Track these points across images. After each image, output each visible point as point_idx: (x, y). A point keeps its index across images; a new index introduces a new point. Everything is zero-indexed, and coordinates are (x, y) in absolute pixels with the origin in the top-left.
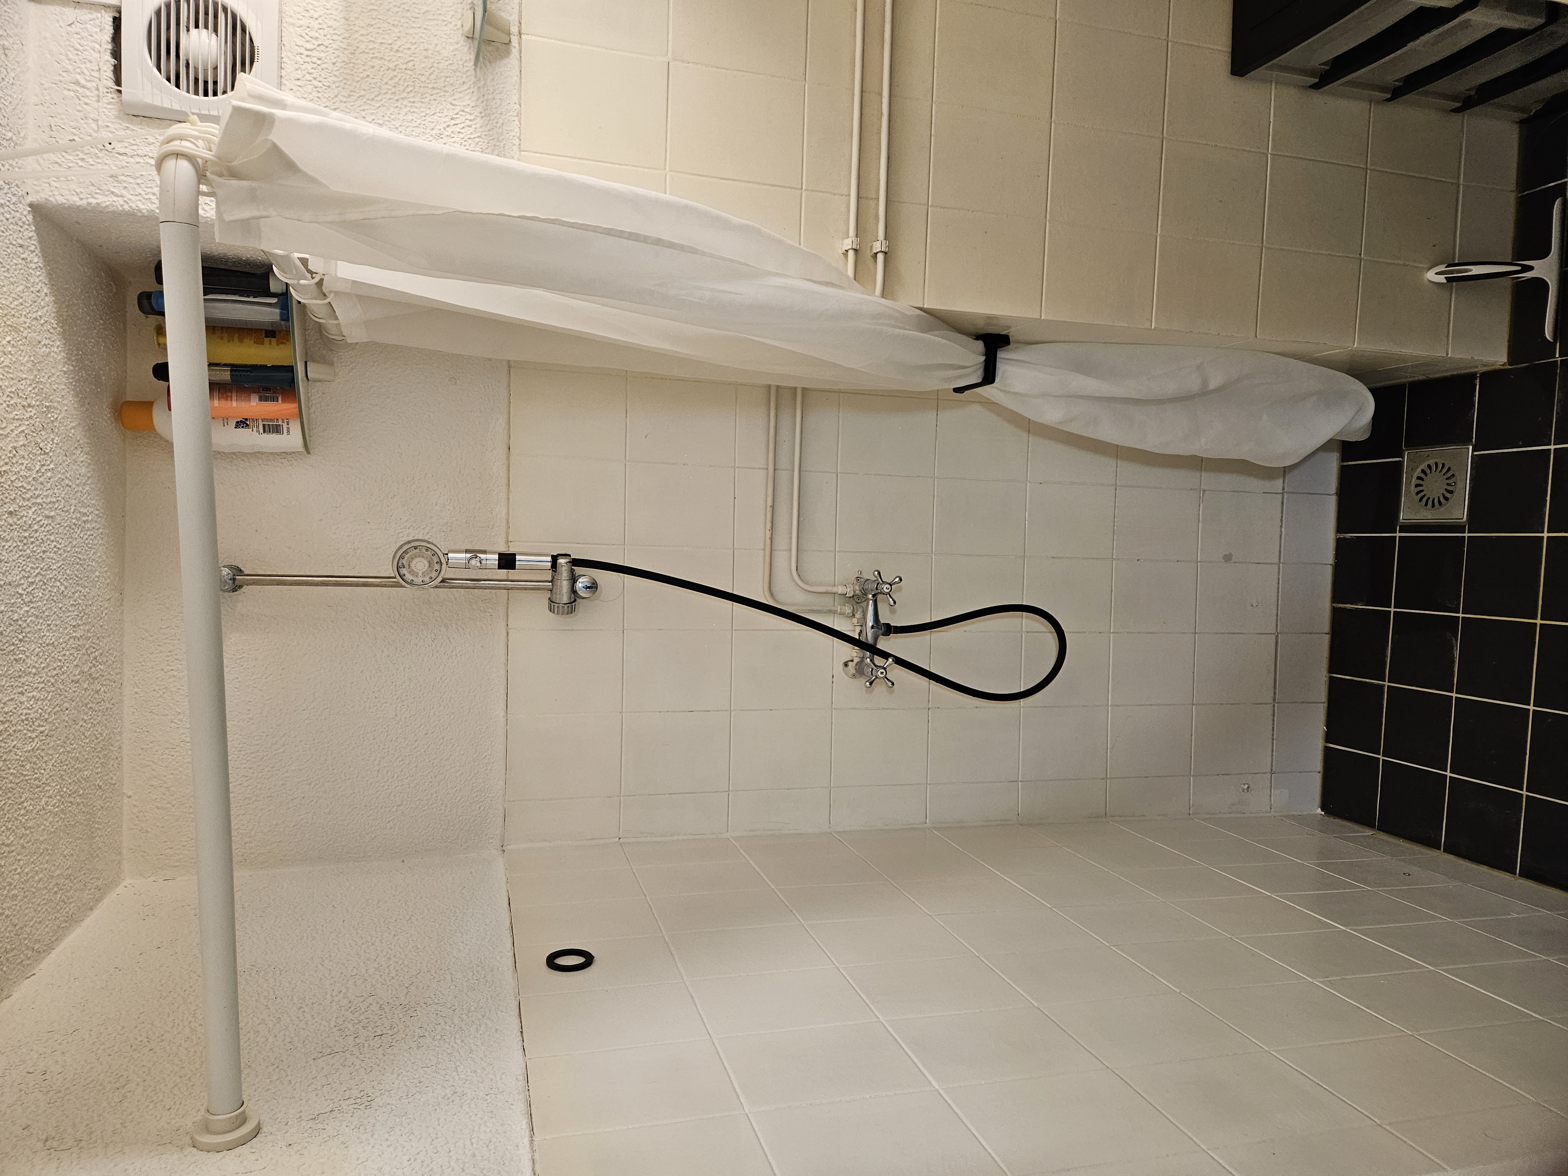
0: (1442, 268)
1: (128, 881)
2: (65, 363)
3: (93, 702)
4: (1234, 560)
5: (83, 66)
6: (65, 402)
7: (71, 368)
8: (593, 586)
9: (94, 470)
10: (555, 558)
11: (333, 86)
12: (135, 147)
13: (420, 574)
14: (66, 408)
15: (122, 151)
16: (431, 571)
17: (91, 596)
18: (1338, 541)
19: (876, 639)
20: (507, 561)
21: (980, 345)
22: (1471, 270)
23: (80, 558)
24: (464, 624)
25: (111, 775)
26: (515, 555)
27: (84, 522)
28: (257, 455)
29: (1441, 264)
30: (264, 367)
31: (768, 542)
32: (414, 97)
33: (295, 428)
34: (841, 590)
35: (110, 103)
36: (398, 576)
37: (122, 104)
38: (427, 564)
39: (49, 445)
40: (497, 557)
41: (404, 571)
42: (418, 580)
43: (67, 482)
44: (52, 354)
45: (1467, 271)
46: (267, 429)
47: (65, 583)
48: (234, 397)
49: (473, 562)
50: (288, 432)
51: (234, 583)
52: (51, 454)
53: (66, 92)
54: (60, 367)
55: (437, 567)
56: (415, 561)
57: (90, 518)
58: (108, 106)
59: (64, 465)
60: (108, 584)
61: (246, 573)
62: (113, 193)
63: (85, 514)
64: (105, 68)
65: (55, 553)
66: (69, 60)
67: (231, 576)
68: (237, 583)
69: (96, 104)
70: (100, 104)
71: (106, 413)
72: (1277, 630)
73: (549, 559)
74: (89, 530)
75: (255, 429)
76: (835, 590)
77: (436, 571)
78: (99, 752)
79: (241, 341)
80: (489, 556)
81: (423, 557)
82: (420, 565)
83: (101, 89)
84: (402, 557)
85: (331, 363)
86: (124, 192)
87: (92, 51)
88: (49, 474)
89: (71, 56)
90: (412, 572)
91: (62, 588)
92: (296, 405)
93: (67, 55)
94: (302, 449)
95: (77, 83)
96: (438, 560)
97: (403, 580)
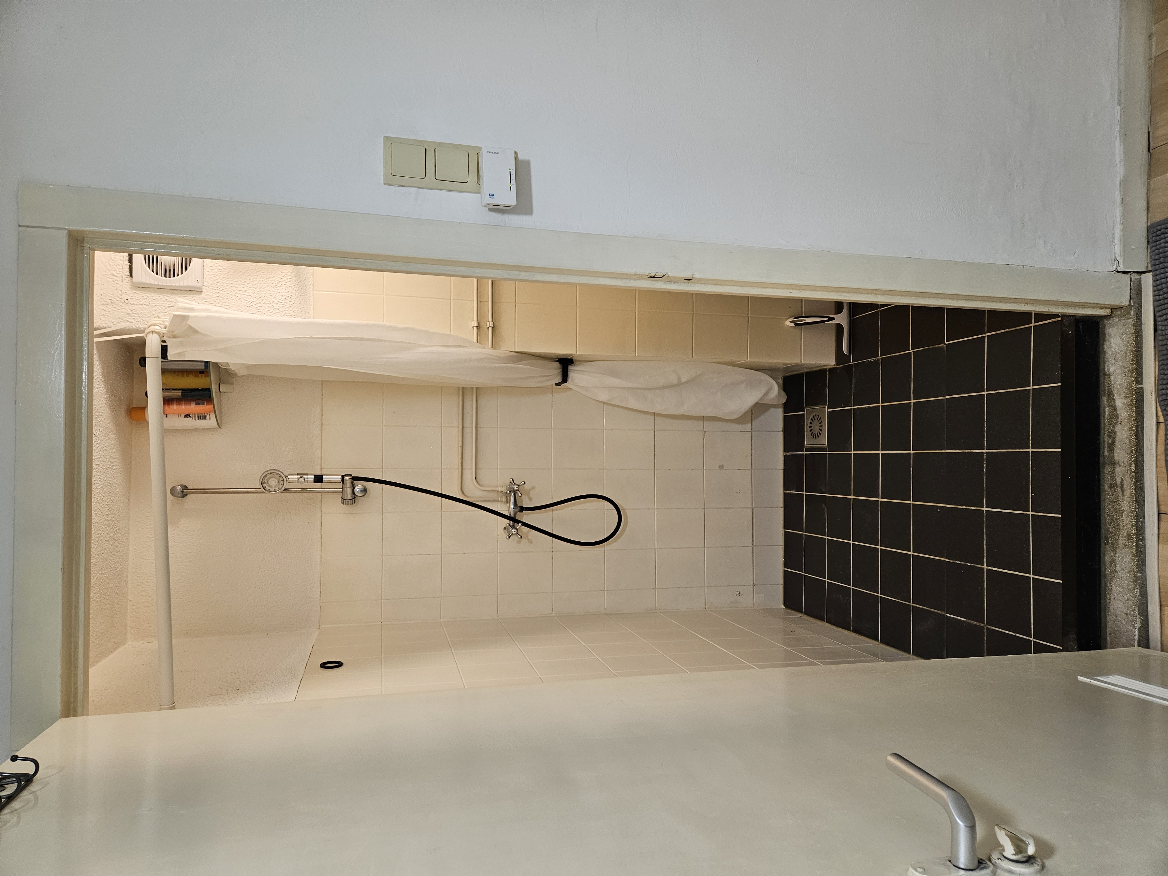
0: (792, 319)
1: (129, 643)
2: (106, 394)
3: (114, 552)
4: (725, 468)
5: (116, 267)
6: (105, 412)
7: (108, 396)
8: (365, 490)
9: (117, 441)
10: (343, 477)
11: (227, 268)
12: (138, 301)
13: (274, 487)
14: (105, 414)
15: (132, 303)
16: (279, 485)
17: (115, 501)
18: (785, 456)
19: (515, 514)
20: (318, 479)
21: (557, 364)
22: (805, 320)
23: (110, 484)
24: (299, 511)
25: (122, 588)
26: (322, 475)
27: (112, 466)
28: (196, 430)
29: (792, 317)
30: (197, 390)
31: (460, 465)
32: (264, 270)
33: (213, 416)
34: (500, 489)
35: (127, 282)
36: (262, 488)
37: (132, 283)
38: (277, 481)
39: (98, 432)
40: (313, 476)
41: (265, 485)
42: (272, 490)
43: (105, 448)
44: (100, 391)
45: (802, 321)
46: (200, 418)
47: (103, 495)
48: (183, 404)
49: (301, 479)
50: (210, 419)
51: (183, 493)
52: (99, 436)
53: (108, 279)
54: (103, 396)
55: (282, 482)
56: (270, 480)
57: (115, 464)
58: (127, 284)
59: (104, 440)
60: (123, 495)
61: (189, 488)
62: (128, 321)
63: (112, 462)
64: (125, 267)
65: (100, 481)
66: (110, 265)
67: (181, 490)
68: (184, 493)
69: (121, 283)
70: (123, 283)
71: (123, 413)
72: (752, 505)
73: (340, 477)
74: (114, 469)
75: (194, 418)
76: (497, 489)
77: (281, 484)
78: (117, 576)
79: (188, 376)
80: (309, 476)
81: (275, 478)
82: (273, 482)
83: (123, 277)
84: (264, 478)
85: (232, 384)
86: (133, 321)
87: (120, 261)
88: (98, 445)
89: (111, 263)
90: (269, 486)
91: (102, 497)
92: (212, 406)
93: (109, 263)
94: (217, 427)
95: (113, 275)
96: (282, 478)
97: (265, 489)
